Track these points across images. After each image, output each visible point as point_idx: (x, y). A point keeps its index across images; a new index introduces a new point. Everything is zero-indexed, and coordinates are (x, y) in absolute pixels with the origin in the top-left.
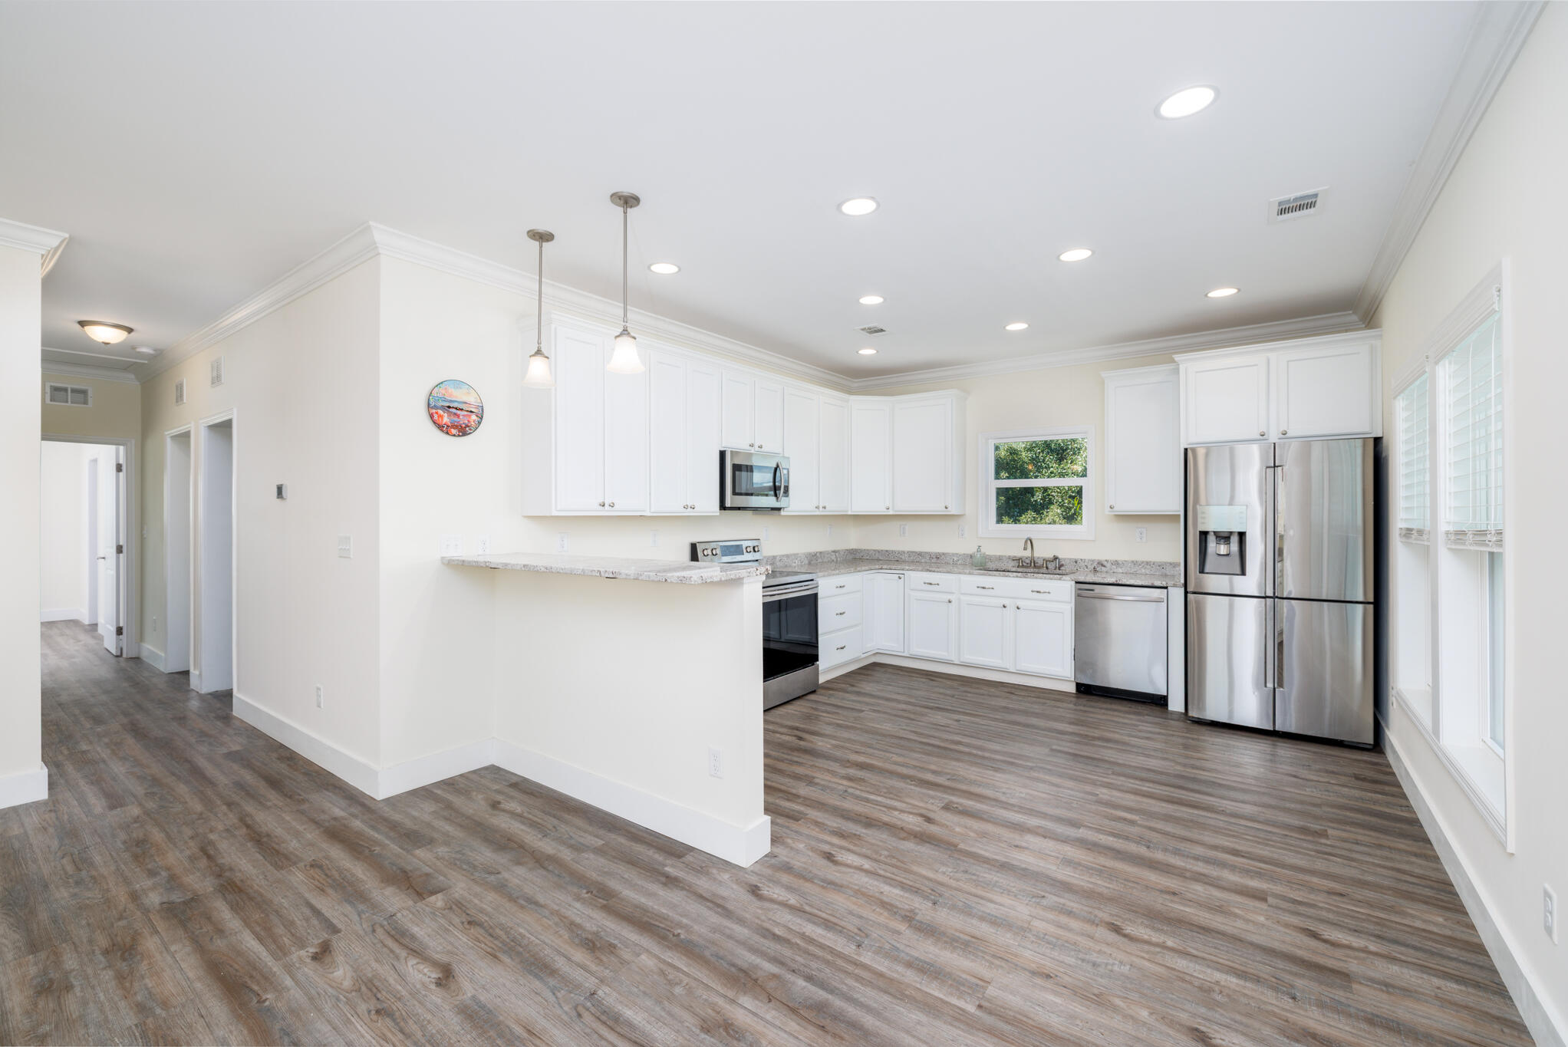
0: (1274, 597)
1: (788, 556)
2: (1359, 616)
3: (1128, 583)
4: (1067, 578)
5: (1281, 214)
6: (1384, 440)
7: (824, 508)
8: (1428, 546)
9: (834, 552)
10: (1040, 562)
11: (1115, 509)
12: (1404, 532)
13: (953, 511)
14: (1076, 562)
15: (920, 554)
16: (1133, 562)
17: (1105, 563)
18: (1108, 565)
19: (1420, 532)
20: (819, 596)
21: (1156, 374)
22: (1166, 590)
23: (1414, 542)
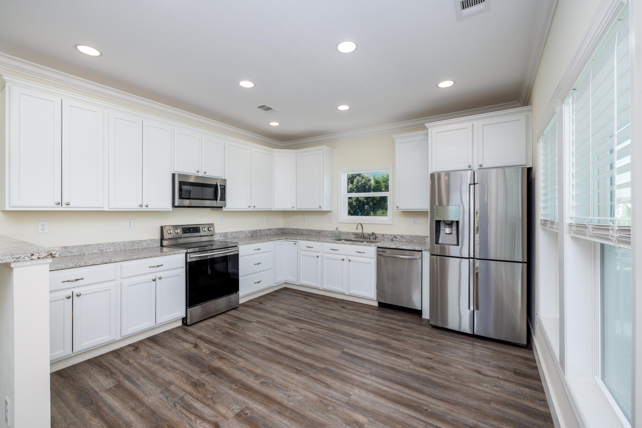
0: (474, 258)
1: (236, 232)
2: (519, 270)
3: (402, 248)
4: (373, 245)
5: (464, 8)
6: (533, 168)
7: (254, 207)
8: (557, 233)
9: (269, 229)
10: (366, 235)
11: (399, 208)
12: (543, 222)
13: (325, 209)
14: (383, 236)
15: (312, 231)
16: (410, 236)
17: (397, 236)
18: (398, 237)
19: (552, 223)
20: (240, 255)
21: (417, 136)
22: (421, 253)
23: (549, 229)
